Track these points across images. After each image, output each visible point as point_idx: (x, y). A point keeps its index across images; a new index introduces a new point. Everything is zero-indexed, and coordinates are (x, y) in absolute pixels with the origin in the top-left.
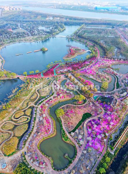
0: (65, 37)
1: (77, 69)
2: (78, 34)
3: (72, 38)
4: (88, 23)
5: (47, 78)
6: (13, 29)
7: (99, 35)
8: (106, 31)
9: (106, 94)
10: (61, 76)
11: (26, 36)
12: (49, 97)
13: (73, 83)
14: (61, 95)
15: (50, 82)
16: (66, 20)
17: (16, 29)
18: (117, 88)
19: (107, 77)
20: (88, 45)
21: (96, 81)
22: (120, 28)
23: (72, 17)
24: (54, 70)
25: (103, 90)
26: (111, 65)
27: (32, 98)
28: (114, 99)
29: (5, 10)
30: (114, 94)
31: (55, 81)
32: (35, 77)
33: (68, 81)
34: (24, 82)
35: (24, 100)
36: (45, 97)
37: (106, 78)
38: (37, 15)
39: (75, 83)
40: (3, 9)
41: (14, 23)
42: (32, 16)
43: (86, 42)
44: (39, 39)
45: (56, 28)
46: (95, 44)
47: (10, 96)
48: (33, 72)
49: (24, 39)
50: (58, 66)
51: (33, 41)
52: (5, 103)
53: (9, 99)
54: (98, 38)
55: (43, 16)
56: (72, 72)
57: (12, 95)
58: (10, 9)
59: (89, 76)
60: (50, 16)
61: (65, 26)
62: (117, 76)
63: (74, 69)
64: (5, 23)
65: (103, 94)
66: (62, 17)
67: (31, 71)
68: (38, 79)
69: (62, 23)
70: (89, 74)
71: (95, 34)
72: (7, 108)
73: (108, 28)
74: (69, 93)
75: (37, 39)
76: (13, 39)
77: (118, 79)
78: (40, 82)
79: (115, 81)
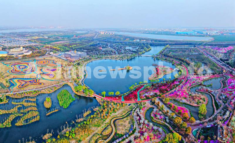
0: (151, 56)
1: (165, 92)
2: (163, 53)
3: (158, 57)
4: (172, 44)
5: (128, 104)
6: (103, 48)
7: (184, 54)
8: (189, 49)
9: (207, 122)
10: (146, 102)
11: (113, 54)
12: (127, 136)
13: (162, 112)
14: (146, 134)
15: (132, 110)
16: (151, 42)
17: (106, 47)
18: (217, 110)
19: (202, 97)
20: (174, 63)
21: (190, 105)
22: (201, 47)
23: (157, 40)
24: (138, 94)
25: (202, 117)
26: (202, 82)
27: (104, 133)
28: (219, 126)
29: (101, 34)
30: (216, 119)
31: (138, 110)
32: (113, 101)
33: (155, 110)
34: (100, 105)
35: (93, 134)
36: (122, 136)
37: (201, 99)
38: (126, 38)
39: (164, 112)
40: (100, 33)
41: (105, 43)
42: (122, 39)
43: (173, 61)
44: (125, 58)
45: (142, 48)
46: (182, 62)
47: (79, 120)
48: (113, 93)
49: (110, 56)
50: (143, 88)
51: (118, 59)
52: (71, 128)
53: (77, 123)
54: (183, 56)
55: (131, 38)
56: (160, 97)
57: (82, 119)
58: (105, 33)
59: (181, 100)
60: (137, 38)
61: (150, 47)
62: (212, 93)
63: (162, 91)
64: (98, 42)
65: (203, 123)
66: (148, 39)
67: (111, 92)
68: (117, 104)
69: (148, 44)
70: (180, 97)
71: (180, 53)
72: (70, 137)
73: (191, 47)
74: (156, 131)
75: (123, 58)
76: (101, 55)
77: (214, 97)
78: (119, 109)
79: (212, 101)
